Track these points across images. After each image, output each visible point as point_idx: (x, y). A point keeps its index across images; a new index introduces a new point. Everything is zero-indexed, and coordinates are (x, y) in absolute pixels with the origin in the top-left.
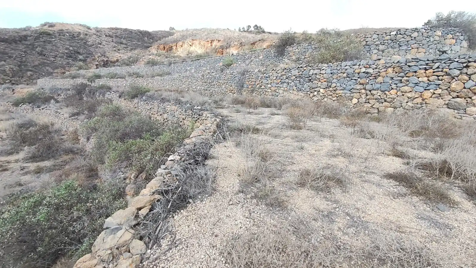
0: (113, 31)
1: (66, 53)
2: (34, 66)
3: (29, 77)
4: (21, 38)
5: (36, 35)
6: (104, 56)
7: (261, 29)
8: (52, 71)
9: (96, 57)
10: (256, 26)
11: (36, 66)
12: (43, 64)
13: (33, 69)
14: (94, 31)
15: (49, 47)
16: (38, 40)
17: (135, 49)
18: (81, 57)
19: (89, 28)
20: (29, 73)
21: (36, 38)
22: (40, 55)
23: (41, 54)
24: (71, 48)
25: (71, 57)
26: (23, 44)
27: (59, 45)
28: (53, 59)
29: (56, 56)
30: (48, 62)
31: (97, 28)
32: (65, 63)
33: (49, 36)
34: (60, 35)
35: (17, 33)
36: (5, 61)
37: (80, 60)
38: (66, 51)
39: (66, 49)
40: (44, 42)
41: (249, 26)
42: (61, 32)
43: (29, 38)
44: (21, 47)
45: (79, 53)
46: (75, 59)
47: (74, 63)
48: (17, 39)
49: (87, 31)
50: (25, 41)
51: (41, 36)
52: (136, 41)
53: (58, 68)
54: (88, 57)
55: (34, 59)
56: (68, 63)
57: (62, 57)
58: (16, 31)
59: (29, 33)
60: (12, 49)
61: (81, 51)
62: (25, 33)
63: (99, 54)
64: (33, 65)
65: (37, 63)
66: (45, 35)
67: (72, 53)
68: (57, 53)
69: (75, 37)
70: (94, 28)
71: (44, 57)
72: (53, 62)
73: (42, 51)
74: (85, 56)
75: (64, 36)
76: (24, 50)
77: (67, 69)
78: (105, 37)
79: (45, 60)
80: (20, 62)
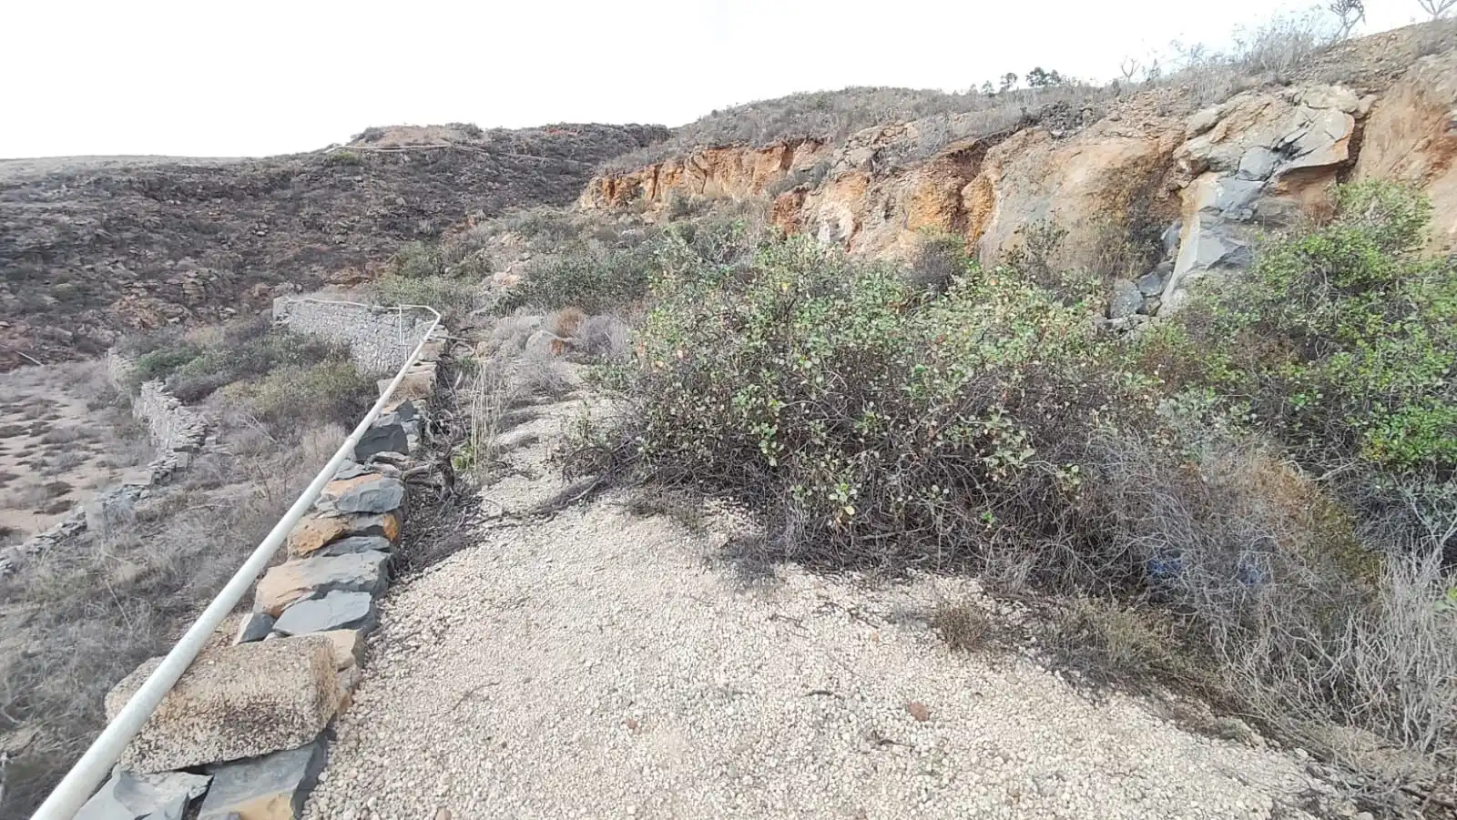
0: (546, 135)
1: (383, 216)
2: (280, 265)
4: (273, 181)
5: (315, 169)
7: (1059, 81)
8: (324, 277)
9: (471, 222)
10: (1038, 71)
11: (289, 262)
12: (308, 257)
13: (274, 274)
14: (486, 140)
15: (340, 199)
16: (316, 185)
18: (425, 225)
19: (475, 131)
20: (258, 288)
21: (315, 178)
22: (309, 228)
23: (312, 225)
24: (402, 199)
25: (393, 226)
26: (273, 199)
27: (369, 192)
28: (338, 238)
29: (351, 228)
30: (325, 248)
31: (500, 130)
32: (368, 248)
33: (348, 169)
34: (383, 163)
35: (266, 167)
37: (421, 235)
38: (383, 211)
39: (391, 202)
40: (332, 186)
41: (1011, 77)
42: (389, 155)
43: (293, 180)
44: (267, 208)
45: (422, 213)
46: (407, 234)
47: (396, 244)
48: (260, 185)
49: (464, 143)
50: (283, 188)
51: (328, 170)
53: (343, 266)
54: (445, 224)
55: (288, 243)
56: (378, 249)
57: (366, 230)
58: (268, 163)
59: (299, 166)
60: (240, 216)
61: (430, 205)
62: (286, 167)
63: (480, 214)
64: (279, 261)
65: (290, 254)
66: (339, 167)
67: (399, 215)
68: (357, 218)
69: (424, 165)
70: (490, 133)
71: (317, 235)
72: (337, 247)
73: (316, 216)
74: (437, 219)
75: (396, 163)
76: (268, 216)
77: (369, 266)
78: (515, 154)
79: (318, 240)
80: (244, 254)
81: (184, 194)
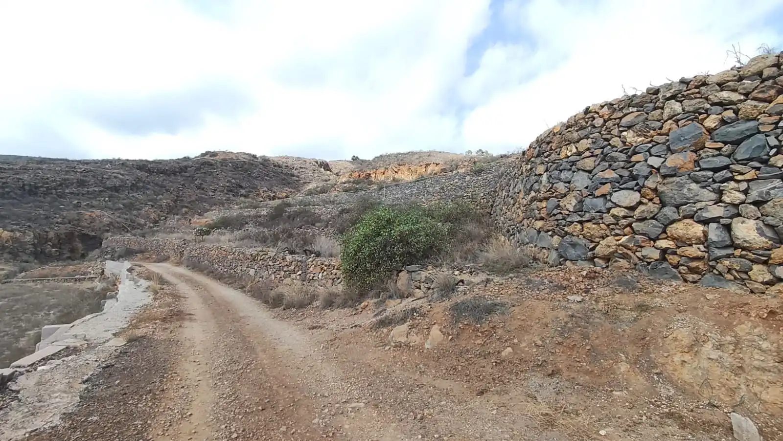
0: (283, 160)
1: (228, 186)
3: (183, 215)
4: (181, 169)
5: (197, 166)
6: (271, 191)
8: (209, 208)
9: (261, 192)
11: (193, 201)
12: (200, 200)
13: (189, 205)
14: (260, 160)
15: (209, 179)
16: (198, 172)
17: (309, 183)
18: (243, 192)
19: (255, 157)
20: (184, 210)
21: (197, 169)
22: (198, 189)
23: (199, 187)
24: (233, 181)
25: (231, 191)
26: (182, 176)
27: (220, 177)
28: (211, 194)
29: (216, 190)
30: (206, 197)
31: (264, 156)
32: (224, 198)
33: (211, 167)
34: (222, 166)
35: (178, 163)
36: (162, 195)
37: (242, 195)
38: (227, 184)
39: (229, 181)
40: (205, 173)
41: (470, 152)
42: (224, 162)
43: (189, 169)
44: (180, 179)
45: (241, 187)
46: (236, 195)
47: (234, 198)
48: (177, 170)
49: (253, 161)
50: (185, 172)
51: (202, 166)
52: (310, 172)
54: (250, 192)
55: (191, 193)
56: (228, 199)
57: (222, 192)
58: (178, 161)
59: (190, 163)
60: (171, 182)
61: (244, 184)
62: (185, 163)
63: (265, 189)
64: (189, 200)
65: (193, 198)
66: (207, 166)
67: (233, 187)
68: (217, 186)
69: (238, 168)
70: (261, 157)
71: (202, 192)
72: (211, 197)
73: (201, 184)
74: (247, 190)
75: (226, 166)
76: (183, 182)
78: (272, 166)
79: (203, 194)
80: (176, 196)
81: (150, 171)
